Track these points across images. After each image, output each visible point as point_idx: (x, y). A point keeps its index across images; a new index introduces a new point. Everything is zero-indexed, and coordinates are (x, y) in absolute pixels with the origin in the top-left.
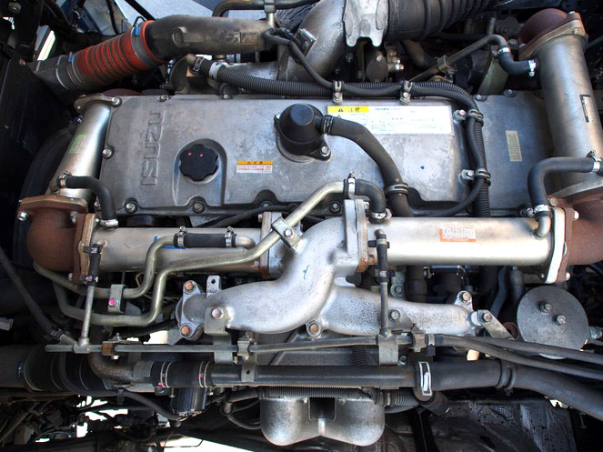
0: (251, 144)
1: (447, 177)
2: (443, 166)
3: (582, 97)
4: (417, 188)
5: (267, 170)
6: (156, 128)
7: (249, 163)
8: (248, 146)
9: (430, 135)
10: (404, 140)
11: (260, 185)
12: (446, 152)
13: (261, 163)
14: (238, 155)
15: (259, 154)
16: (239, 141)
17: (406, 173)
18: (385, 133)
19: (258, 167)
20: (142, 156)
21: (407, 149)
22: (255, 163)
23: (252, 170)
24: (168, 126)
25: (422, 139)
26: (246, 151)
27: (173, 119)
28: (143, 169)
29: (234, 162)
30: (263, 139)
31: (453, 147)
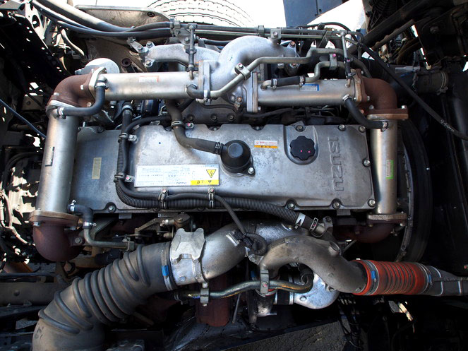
0: (270, 160)
1: (145, 138)
2: (147, 144)
3: (51, 165)
4: (164, 131)
5: (258, 142)
6: (337, 175)
7: (270, 147)
8: (271, 158)
9: (151, 164)
10: (169, 161)
11: (262, 134)
12: (143, 154)
13: (262, 146)
14: (278, 153)
15: (264, 152)
16: (277, 162)
17: (171, 140)
18: (181, 166)
19: (263, 144)
20: (342, 156)
21: (168, 155)
22: (266, 147)
23: (267, 142)
24: (329, 177)
25: (158, 162)
26: (272, 155)
27: (326, 183)
28: (339, 148)
29: (279, 148)
30: (262, 163)
31: (138, 158)
